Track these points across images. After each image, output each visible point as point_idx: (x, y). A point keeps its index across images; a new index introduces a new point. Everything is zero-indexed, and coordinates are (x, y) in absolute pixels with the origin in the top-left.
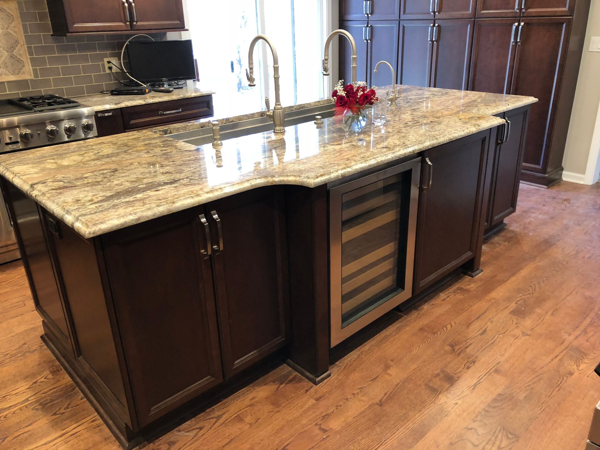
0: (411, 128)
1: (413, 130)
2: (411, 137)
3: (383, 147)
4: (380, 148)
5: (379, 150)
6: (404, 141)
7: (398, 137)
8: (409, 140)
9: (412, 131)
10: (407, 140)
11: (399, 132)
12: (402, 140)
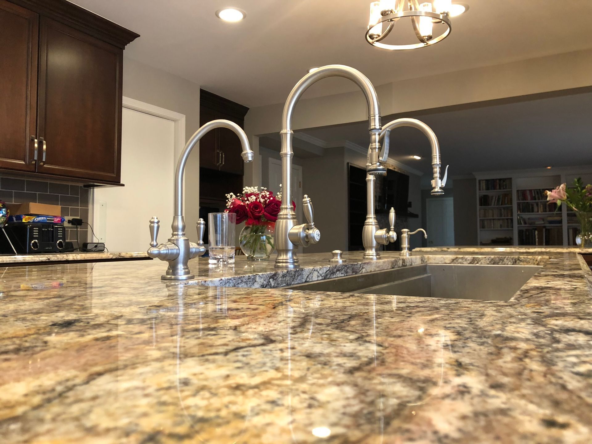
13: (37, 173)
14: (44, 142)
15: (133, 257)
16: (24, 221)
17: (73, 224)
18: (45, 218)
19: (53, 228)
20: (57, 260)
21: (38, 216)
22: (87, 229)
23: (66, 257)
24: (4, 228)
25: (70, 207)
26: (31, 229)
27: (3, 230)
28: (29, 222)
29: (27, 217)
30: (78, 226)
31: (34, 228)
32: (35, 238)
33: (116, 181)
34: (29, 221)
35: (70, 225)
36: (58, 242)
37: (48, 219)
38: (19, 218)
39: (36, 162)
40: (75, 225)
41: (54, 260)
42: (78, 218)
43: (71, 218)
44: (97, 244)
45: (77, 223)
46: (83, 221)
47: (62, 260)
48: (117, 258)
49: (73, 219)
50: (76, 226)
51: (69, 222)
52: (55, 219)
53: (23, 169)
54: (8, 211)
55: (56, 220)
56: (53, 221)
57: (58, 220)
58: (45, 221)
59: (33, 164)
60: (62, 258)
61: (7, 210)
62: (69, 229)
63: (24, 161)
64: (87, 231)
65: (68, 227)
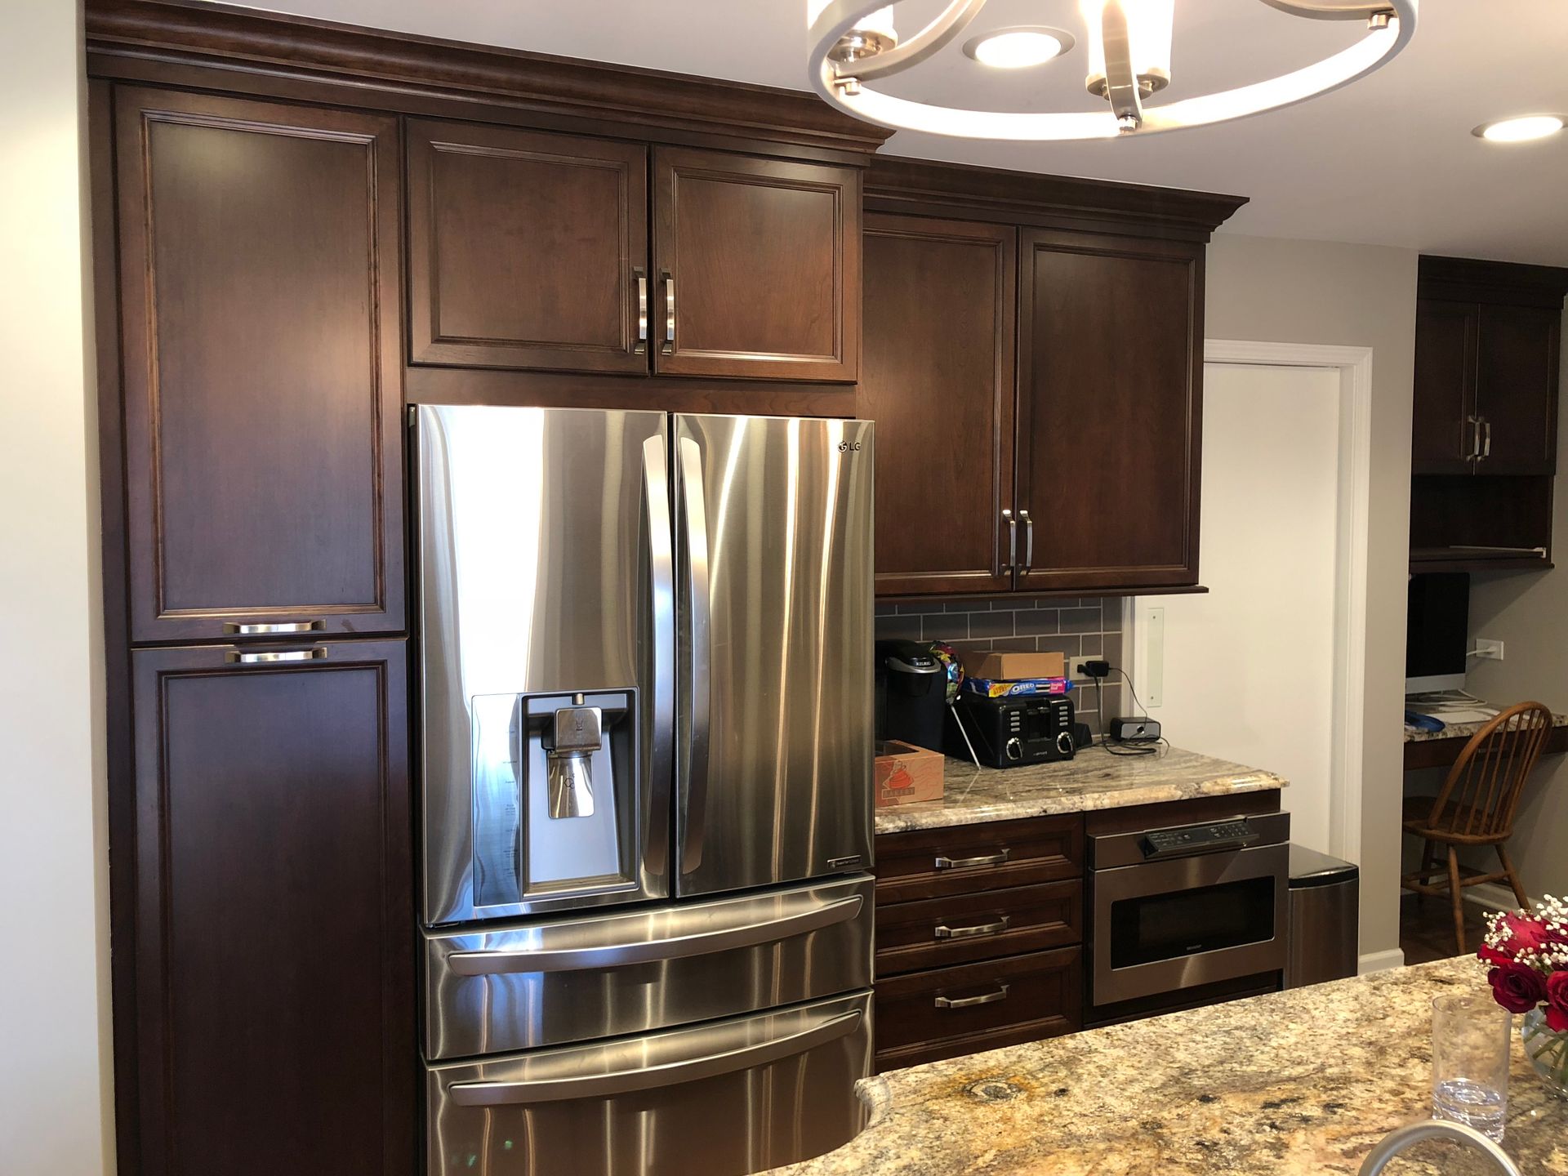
0: (1322, 1068)
1: (1317, 1055)
2: (1341, 1016)
3: (1450, 984)
4: (1461, 982)
5: (1463, 976)
6: (1373, 999)
7: (1389, 1021)
8: (1356, 999)
9: (1324, 1049)
10: (1363, 999)
11: (1382, 1051)
12: (1379, 1002)
13: (1016, 592)
14: (1029, 522)
15: (1230, 793)
16: (991, 695)
17: (1088, 674)
18: (1032, 685)
19: (1048, 704)
20: (1062, 812)
21: (1019, 681)
22: (1120, 681)
23: (1080, 804)
24: (954, 705)
25: (1081, 634)
26: (1007, 713)
27: (953, 709)
28: (1001, 697)
29: (997, 685)
30: (1098, 678)
31: (1012, 713)
32: (1014, 735)
33: (1186, 581)
34: (1001, 694)
35: (1083, 677)
36: (1060, 737)
37: (1038, 686)
38: (982, 687)
39: (1012, 573)
40: (1092, 676)
41: (1055, 813)
42: (1099, 658)
43: (1083, 660)
44: (1142, 725)
45: (1097, 670)
46: (1110, 666)
47: (1072, 811)
48: (1193, 797)
49: (1088, 663)
50: (1093, 678)
51: (1080, 669)
52: (1052, 684)
53: (988, 589)
54: (962, 670)
55: (1054, 688)
56: (1048, 691)
57: (1059, 687)
58: (1032, 692)
59: (1007, 576)
60: (1071, 806)
61: (959, 667)
62: (1081, 686)
63: (990, 568)
64: (1119, 687)
65: (1078, 682)
